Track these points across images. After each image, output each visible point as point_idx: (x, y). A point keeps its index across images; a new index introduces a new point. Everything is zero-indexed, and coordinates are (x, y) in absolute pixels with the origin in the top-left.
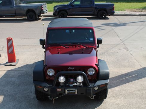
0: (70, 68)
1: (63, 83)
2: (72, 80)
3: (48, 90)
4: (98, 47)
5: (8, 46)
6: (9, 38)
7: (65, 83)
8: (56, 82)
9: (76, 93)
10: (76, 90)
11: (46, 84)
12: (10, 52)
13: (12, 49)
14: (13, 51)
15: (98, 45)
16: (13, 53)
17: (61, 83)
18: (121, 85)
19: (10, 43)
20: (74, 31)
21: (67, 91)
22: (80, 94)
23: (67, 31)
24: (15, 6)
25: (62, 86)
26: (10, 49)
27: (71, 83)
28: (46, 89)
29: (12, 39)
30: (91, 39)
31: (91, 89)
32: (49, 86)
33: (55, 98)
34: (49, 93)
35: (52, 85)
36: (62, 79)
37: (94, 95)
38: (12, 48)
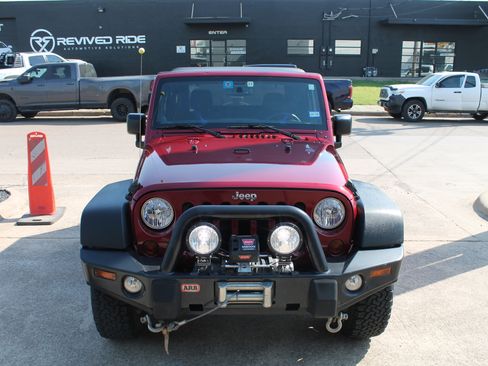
0: (241, 196)
1: (207, 256)
2: (249, 244)
3: (144, 287)
4: (339, 144)
5: (33, 159)
6: (33, 133)
7: (216, 257)
8: (176, 254)
9: (268, 304)
10: (268, 290)
11: (132, 264)
12: (37, 179)
13: (43, 172)
14: (46, 177)
15: (338, 139)
16: (46, 185)
17: (200, 256)
18: (418, 287)
19: (37, 151)
20: (250, 84)
21: (228, 292)
22: (285, 306)
23: (228, 85)
24: (78, 79)
25: (206, 273)
26: (39, 170)
27: (242, 257)
28: (132, 286)
29: (44, 137)
30: (315, 114)
31: (333, 284)
32: (145, 268)
33: (171, 328)
34: (145, 301)
35: (158, 268)
36: (204, 239)
37: (344, 317)
38: (44, 166)
